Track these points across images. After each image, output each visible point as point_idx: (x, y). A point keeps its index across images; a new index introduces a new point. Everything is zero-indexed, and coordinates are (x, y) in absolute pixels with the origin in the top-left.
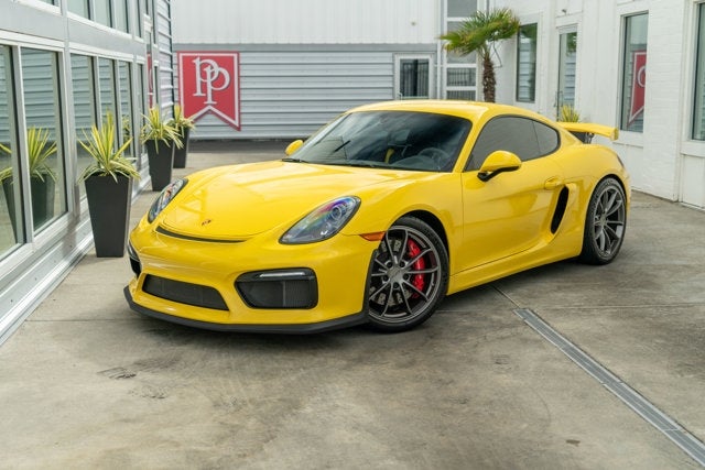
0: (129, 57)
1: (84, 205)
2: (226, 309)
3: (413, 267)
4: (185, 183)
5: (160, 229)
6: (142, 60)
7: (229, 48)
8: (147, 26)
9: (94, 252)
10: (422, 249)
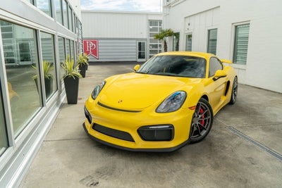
0: (73, 39)
1: (63, 85)
2: (133, 141)
3: (201, 118)
4: (105, 83)
5: (99, 103)
6: (76, 40)
7: (95, 39)
8: (77, 31)
9: (67, 102)
10: (204, 110)
